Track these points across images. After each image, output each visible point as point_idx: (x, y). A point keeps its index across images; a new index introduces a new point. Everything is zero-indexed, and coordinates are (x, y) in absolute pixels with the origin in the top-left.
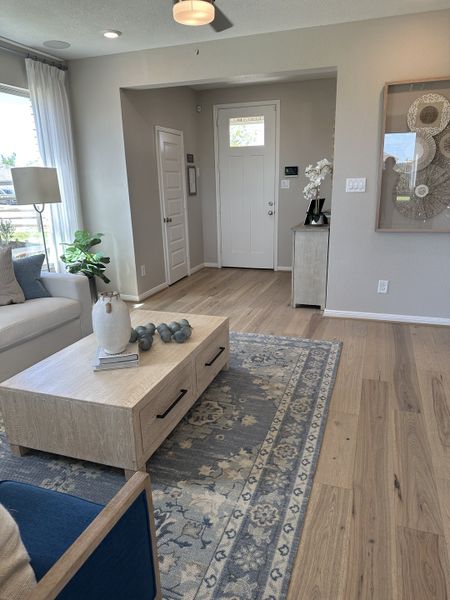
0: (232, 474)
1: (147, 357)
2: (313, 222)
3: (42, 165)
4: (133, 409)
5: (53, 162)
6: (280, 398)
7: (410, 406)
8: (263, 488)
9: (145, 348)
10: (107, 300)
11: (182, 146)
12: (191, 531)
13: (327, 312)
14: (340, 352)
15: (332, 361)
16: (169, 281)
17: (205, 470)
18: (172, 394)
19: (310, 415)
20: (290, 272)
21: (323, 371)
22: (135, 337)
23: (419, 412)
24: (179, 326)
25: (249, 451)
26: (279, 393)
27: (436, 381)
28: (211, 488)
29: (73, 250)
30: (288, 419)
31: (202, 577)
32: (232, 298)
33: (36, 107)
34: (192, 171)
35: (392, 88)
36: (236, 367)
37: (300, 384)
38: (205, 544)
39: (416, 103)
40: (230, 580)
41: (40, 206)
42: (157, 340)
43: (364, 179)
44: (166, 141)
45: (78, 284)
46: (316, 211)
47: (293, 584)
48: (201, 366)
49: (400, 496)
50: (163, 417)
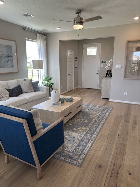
0: (80, 130)
1: (63, 104)
2: (108, 76)
3: (39, 60)
4: (60, 113)
5: (41, 59)
6: (94, 118)
7: (127, 122)
8: (87, 133)
9: (62, 103)
10: (55, 90)
11: (74, 55)
12: (71, 139)
13: (110, 100)
14: (112, 109)
15: (109, 111)
16: (68, 90)
17: (75, 129)
18: (68, 113)
19: (101, 121)
20: (101, 90)
21: (106, 113)
22: (60, 100)
23: (129, 123)
24: (70, 99)
25: (85, 127)
26: (94, 117)
27: (135, 117)
28: (76, 132)
29: (45, 81)
30: (95, 122)
31: (73, 145)
32: (85, 96)
33: (38, 45)
34: (76, 61)
35: (129, 42)
36: (84, 111)
37: (100, 115)
38: (73, 141)
39: (135, 46)
40: (78, 146)
41: (38, 69)
42: (65, 102)
43: (121, 65)
44: (70, 54)
45: (47, 89)
46: (108, 73)
47: (91, 149)
48: (75, 108)
49: (119, 137)
50: (66, 116)
